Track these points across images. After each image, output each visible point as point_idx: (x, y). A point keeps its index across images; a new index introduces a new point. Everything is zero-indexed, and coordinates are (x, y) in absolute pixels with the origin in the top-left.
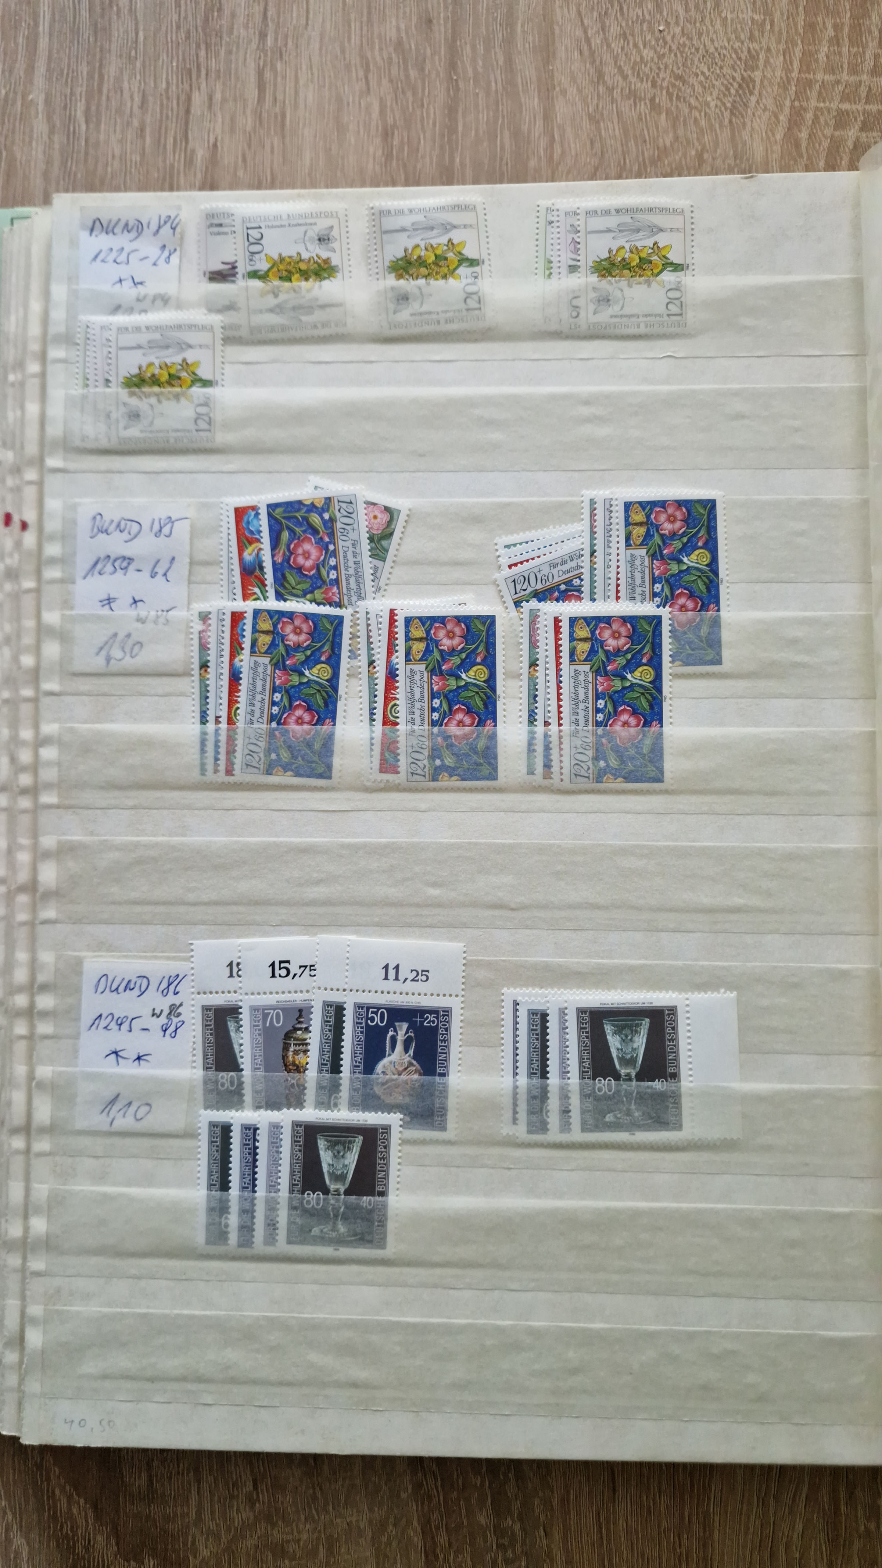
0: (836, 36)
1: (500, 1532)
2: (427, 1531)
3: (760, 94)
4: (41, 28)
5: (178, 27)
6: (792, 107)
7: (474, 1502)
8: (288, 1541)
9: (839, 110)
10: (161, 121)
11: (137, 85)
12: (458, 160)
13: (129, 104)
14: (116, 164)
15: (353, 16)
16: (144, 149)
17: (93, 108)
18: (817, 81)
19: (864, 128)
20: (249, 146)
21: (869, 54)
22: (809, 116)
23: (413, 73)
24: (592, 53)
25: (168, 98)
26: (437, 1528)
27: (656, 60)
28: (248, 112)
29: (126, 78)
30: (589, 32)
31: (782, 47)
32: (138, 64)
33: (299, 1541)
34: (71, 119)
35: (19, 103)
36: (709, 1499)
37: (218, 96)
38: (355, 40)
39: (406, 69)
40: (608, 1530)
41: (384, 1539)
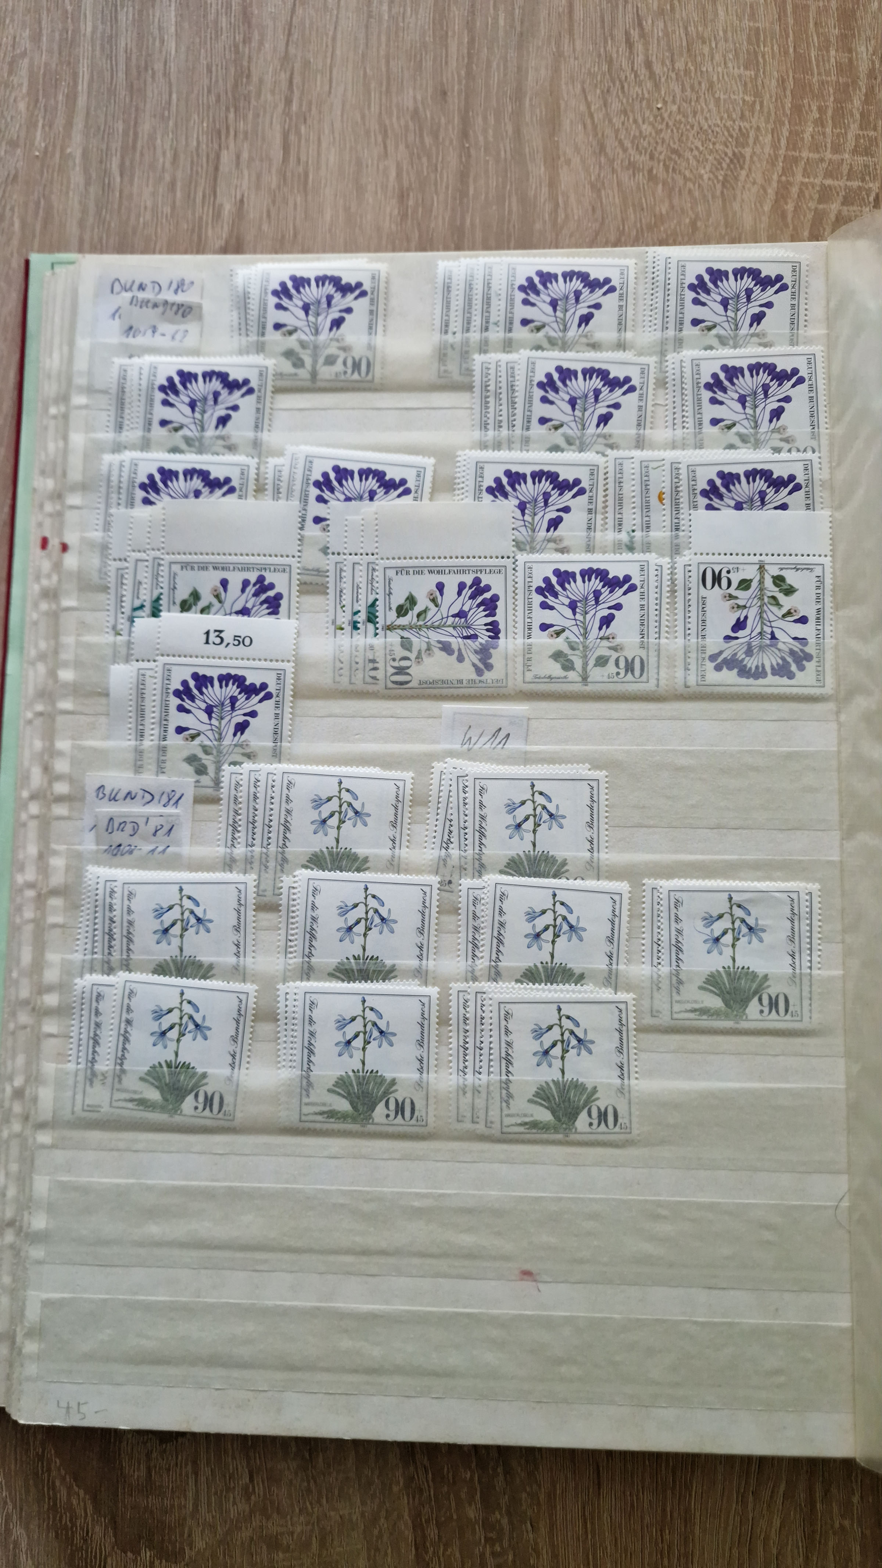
0: (820, 118)
1: (487, 1525)
2: (418, 1526)
3: (750, 170)
4: (80, 88)
5: (209, 91)
6: (779, 181)
7: (463, 1496)
8: (282, 1534)
9: (822, 185)
10: (191, 176)
11: (169, 143)
12: (468, 222)
13: (161, 160)
14: (148, 216)
15: (373, 85)
16: (174, 202)
17: (127, 163)
18: (802, 158)
19: (846, 202)
20: (274, 202)
21: (850, 136)
22: (795, 190)
23: (428, 140)
24: (595, 127)
25: (198, 155)
26: (428, 1521)
27: (654, 134)
28: (274, 171)
29: (159, 137)
30: (593, 108)
31: (770, 127)
32: (171, 123)
33: (292, 1533)
34: (106, 172)
35: (58, 155)
36: (690, 1495)
37: (245, 155)
38: (374, 108)
39: (421, 136)
40: (592, 1524)
41: (376, 1532)
